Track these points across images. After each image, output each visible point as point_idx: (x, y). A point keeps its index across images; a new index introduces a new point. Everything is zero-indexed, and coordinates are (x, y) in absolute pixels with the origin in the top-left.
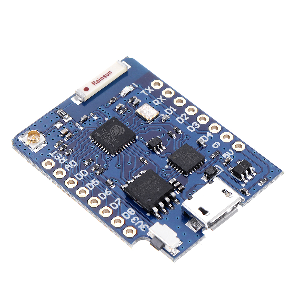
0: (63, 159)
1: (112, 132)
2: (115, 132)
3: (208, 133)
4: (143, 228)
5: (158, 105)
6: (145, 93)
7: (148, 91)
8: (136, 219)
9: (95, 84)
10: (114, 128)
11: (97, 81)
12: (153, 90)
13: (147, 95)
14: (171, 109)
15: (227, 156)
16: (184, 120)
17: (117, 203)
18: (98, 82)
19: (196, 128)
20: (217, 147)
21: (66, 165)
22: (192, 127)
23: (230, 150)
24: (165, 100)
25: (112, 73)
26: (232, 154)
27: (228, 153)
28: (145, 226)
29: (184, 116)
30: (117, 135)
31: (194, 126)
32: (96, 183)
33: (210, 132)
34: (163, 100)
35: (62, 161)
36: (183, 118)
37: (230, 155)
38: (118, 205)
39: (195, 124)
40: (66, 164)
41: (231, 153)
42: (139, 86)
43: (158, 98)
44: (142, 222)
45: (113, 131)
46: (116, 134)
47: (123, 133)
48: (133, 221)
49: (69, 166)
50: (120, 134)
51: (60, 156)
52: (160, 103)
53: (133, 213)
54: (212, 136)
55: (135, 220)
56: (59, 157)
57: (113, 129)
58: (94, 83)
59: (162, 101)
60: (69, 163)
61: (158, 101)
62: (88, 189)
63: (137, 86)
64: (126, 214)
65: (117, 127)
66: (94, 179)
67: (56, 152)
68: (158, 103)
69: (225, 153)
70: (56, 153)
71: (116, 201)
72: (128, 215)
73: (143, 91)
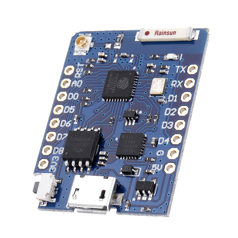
0: (80, 74)
1: (119, 82)
2: (121, 83)
3: (168, 138)
4: (52, 169)
5: (172, 86)
6: (178, 69)
7: (181, 69)
8: (57, 158)
9: (156, 34)
10: (124, 80)
11: (160, 32)
12: (184, 72)
13: (177, 72)
14: (174, 98)
15: (154, 168)
16: (170, 114)
17: (63, 136)
18: (160, 34)
19: (168, 127)
20: (158, 155)
21: (75, 81)
22: (167, 124)
23: (162, 165)
24: (181, 86)
25: (175, 34)
26: (159, 170)
27: (158, 167)
28: (54, 169)
29: (174, 110)
30: (119, 87)
31: (168, 125)
32: (72, 111)
33: (170, 140)
34: (179, 86)
35: (77, 75)
36: (171, 112)
37: (157, 169)
38: (62, 139)
39: (171, 124)
40: (77, 80)
41: (159, 168)
42: (182, 60)
43: (179, 81)
44: (56, 164)
45: (121, 81)
46: (119, 85)
47: (123, 89)
48: (54, 158)
49: (75, 83)
50: (120, 88)
51: (81, 70)
52: (175, 86)
53: (61, 152)
54: (167, 143)
55: (55, 159)
56: (79, 71)
57: (122, 80)
58: (157, 32)
59: (177, 86)
60: (78, 81)
61: (176, 83)
62: (64, 110)
63: (181, 59)
64: (57, 150)
65: (126, 80)
66: (74, 107)
67: (83, 65)
68: (174, 85)
69: (156, 165)
70: (82, 67)
71: (64, 134)
72: (57, 151)
73: (178, 67)
